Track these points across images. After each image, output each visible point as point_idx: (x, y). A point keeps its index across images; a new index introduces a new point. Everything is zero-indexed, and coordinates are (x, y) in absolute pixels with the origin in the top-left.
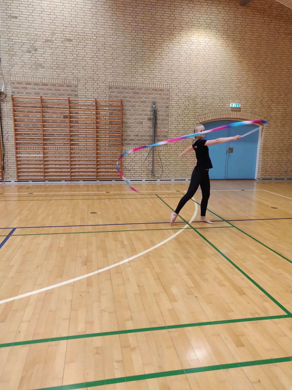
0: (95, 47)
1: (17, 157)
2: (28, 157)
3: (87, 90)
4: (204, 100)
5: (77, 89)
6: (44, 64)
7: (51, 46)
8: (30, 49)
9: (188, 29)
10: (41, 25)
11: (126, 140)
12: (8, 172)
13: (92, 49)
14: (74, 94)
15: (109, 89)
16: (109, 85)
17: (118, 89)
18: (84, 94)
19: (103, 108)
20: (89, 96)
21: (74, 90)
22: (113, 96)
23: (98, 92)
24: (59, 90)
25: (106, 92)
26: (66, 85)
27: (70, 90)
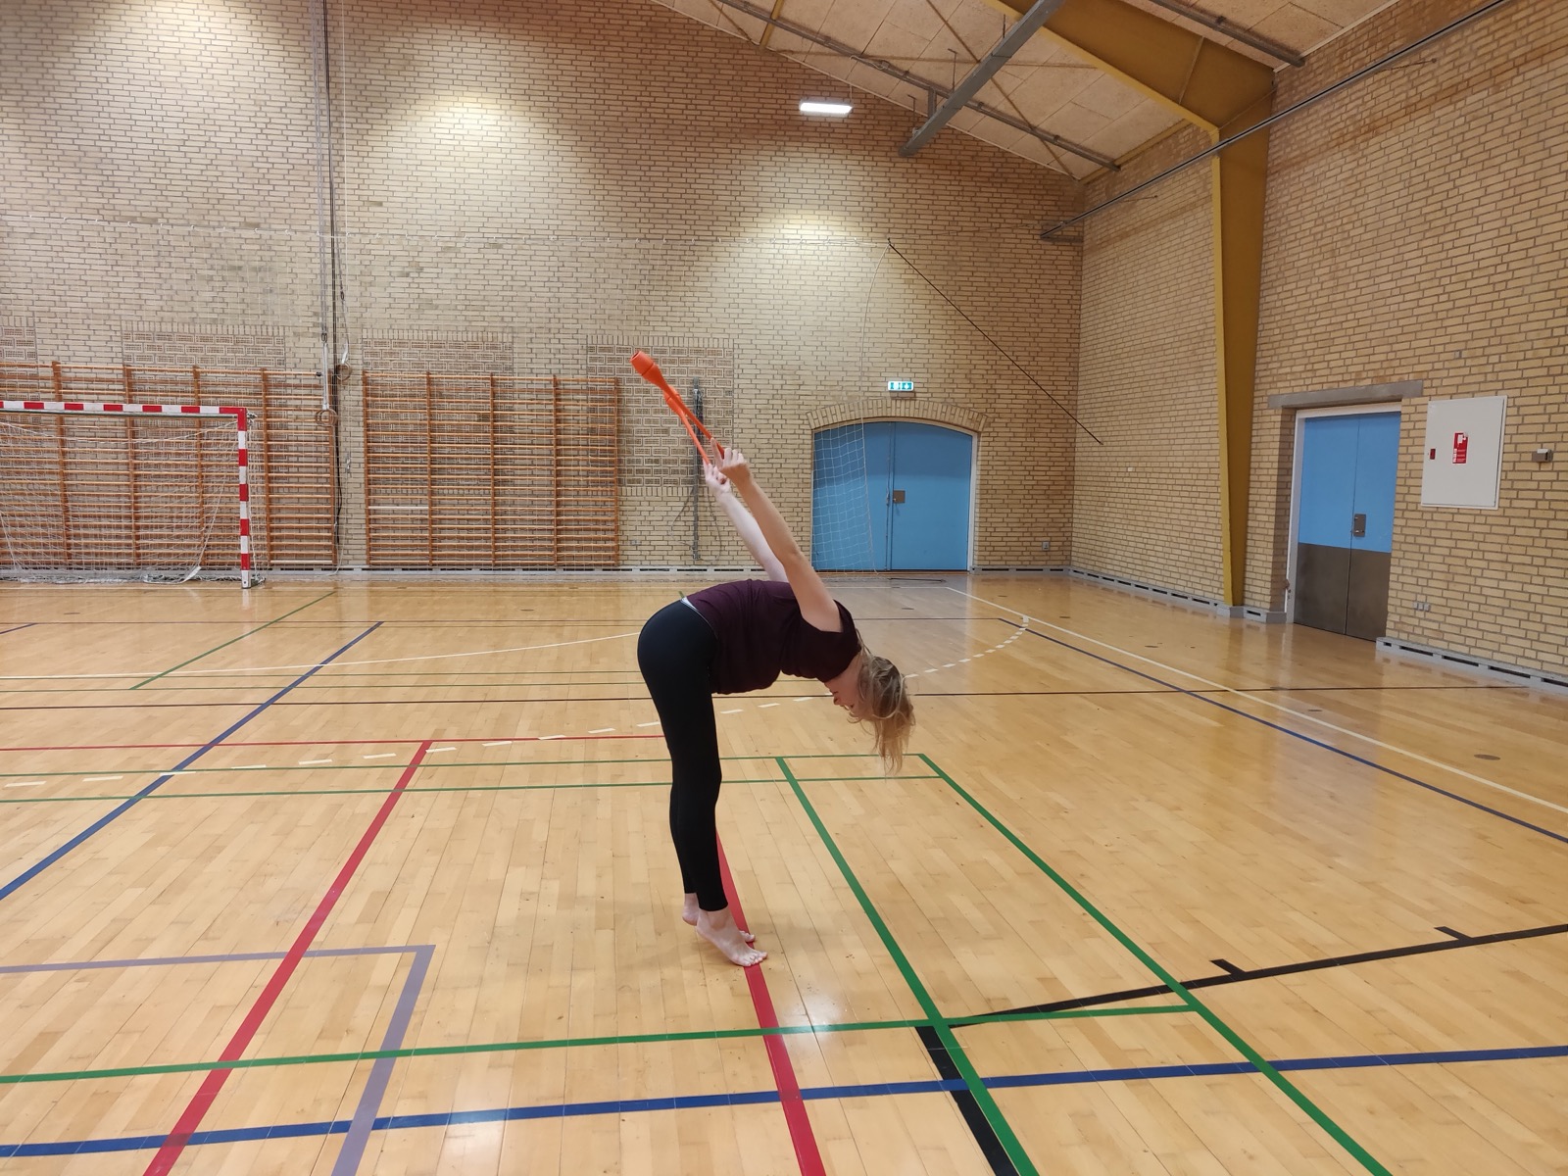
0: (555, 259)
1: (369, 512)
2: (394, 512)
3: (534, 356)
4: (821, 375)
5: (511, 355)
6: (438, 299)
7: (454, 261)
8: (407, 270)
9: (777, 211)
10: (434, 217)
12: (348, 547)
13: (547, 264)
14: (505, 364)
15: (587, 352)
16: (585, 343)
17: (611, 351)
18: (528, 364)
19: (573, 397)
20: (540, 368)
21: (504, 357)
22: (597, 368)
23: (560, 359)
24: (469, 357)
25: (581, 359)
26: (485, 346)
27: (496, 356)
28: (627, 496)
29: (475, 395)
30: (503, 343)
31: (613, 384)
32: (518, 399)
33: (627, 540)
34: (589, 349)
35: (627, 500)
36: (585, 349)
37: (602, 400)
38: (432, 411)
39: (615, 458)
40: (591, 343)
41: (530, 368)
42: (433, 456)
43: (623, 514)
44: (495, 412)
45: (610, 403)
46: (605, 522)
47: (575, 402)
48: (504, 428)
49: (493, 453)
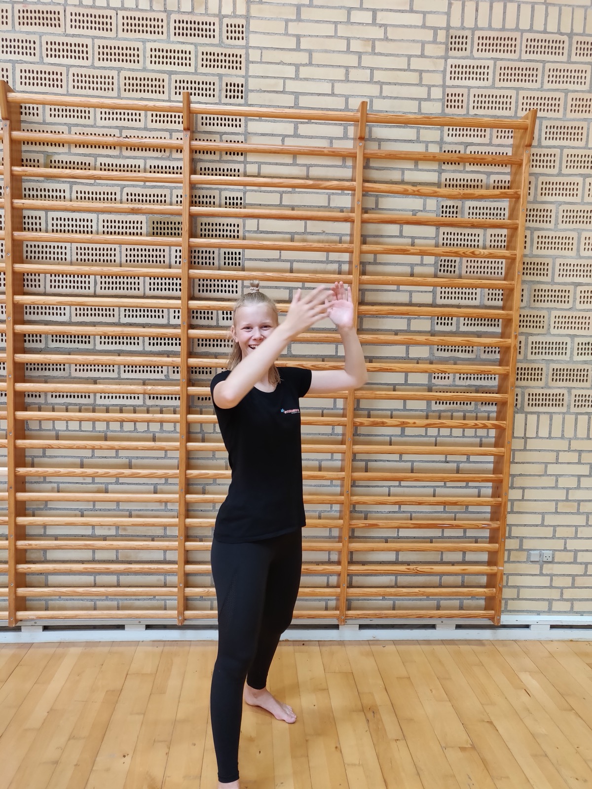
3: (303, 58)
5: (242, 52)
11: (534, 374)
14: (226, 80)
15: (447, 50)
16: (445, 25)
17: (506, 48)
18: (287, 81)
19: (403, 174)
20: (319, 94)
21: (223, 58)
22: (469, 95)
23: (372, 69)
24: (128, 55)
25: (428, 71)
26: (172, 25)
27: (200, 56)
28: (525, 438)
29: (141, 163)
30: (221, 17)
31: (510, 141)
32: (259, 176)
33: (521, 549)
34: (451, 43)
35: (525, 450)
36: (441, 43)
37: (476, 183)
38: (18, 202)
39: (509, 341)
40: (459, 25)
41: (292, 93)
42: (20, 328)
43: (512, 483)
44: (195, 209)
45: (497, 192)
46: (467, 506)
47: (410, 188)
48: (216, 255)
49: (186, 324)
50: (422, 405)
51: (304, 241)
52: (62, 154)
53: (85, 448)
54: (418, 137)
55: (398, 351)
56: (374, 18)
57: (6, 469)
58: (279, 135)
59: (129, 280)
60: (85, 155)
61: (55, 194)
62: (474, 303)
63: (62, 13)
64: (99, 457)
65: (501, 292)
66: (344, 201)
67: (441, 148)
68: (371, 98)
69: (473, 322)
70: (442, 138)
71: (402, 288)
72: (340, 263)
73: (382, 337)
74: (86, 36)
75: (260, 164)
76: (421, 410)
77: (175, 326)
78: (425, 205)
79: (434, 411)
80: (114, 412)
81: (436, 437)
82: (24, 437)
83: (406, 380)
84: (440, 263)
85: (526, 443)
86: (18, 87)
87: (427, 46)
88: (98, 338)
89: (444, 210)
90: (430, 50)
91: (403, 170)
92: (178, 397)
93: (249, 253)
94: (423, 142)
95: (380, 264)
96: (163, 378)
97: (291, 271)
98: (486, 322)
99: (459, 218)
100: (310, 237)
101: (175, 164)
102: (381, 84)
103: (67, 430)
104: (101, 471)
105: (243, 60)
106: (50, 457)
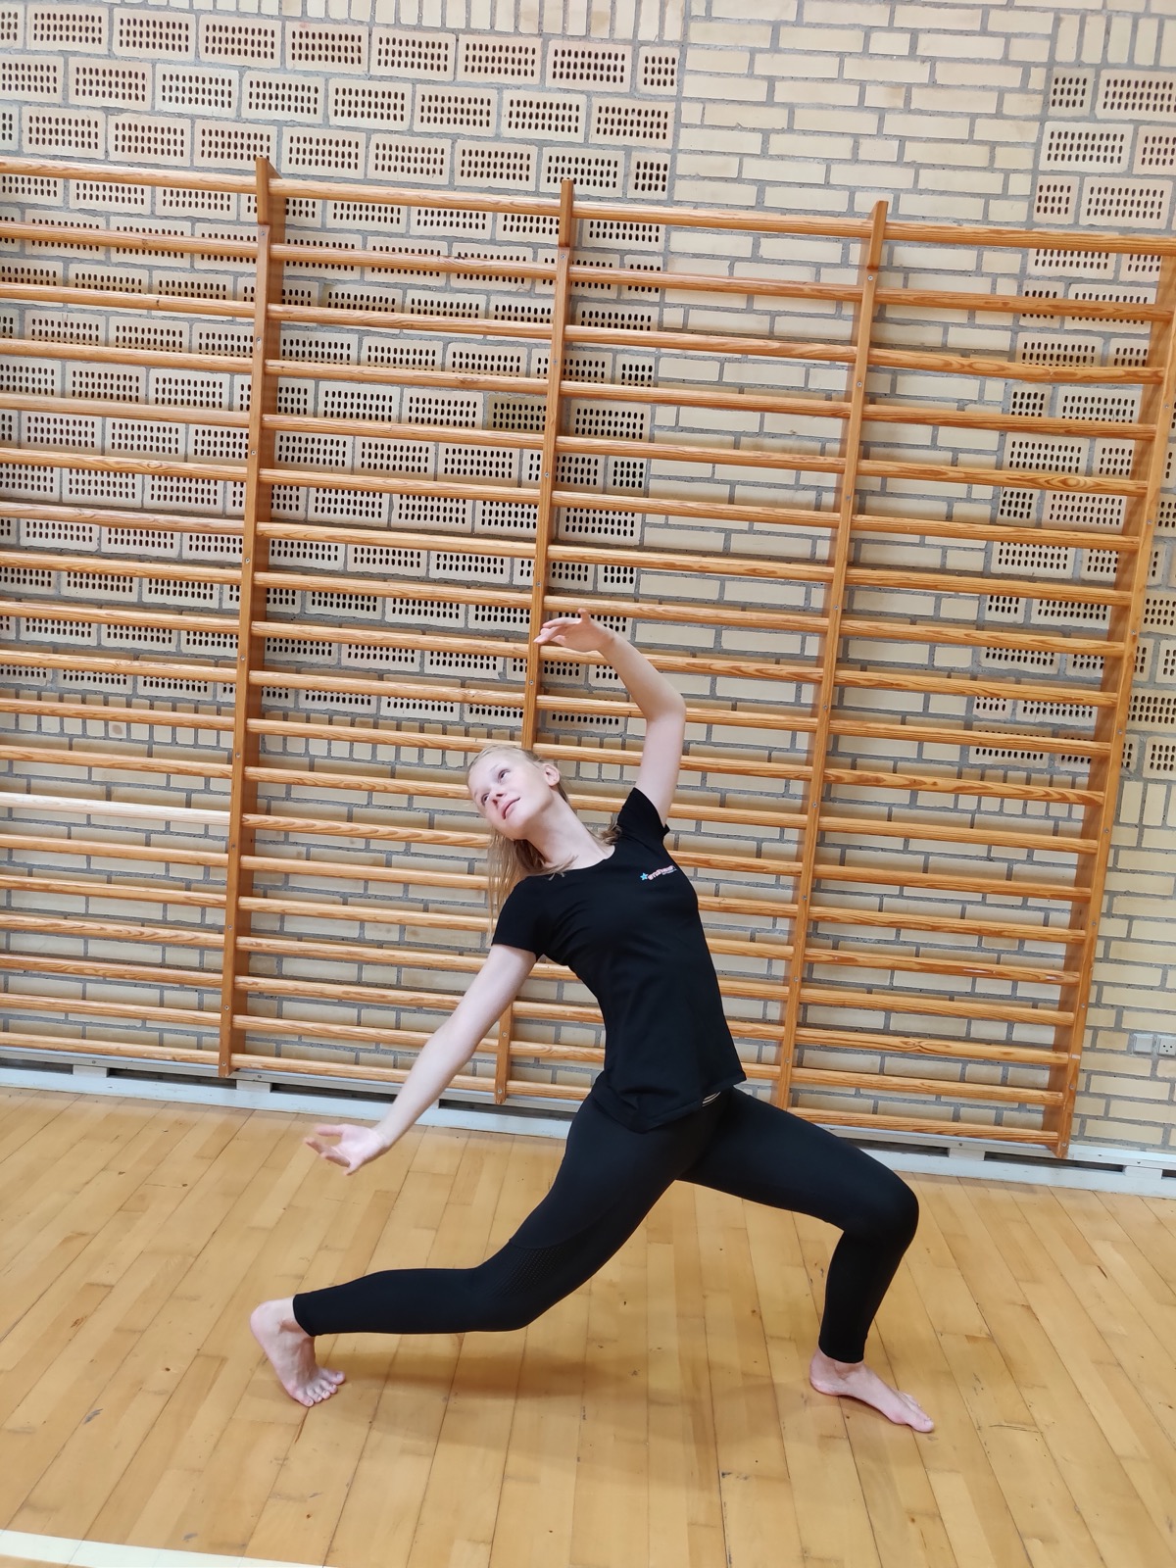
3: (778, 118)
5: (670, 107)
11: (1167, 710)
15: (1045, 104)
16: (1044, 58)
17: (1159, 102)
18: (746, 160)
19: (946, 333)
20: (802, 185)
21: (635, 118)
22: (1081, 189)
23: (902, 140)
24: (471, 112)
25: (1007, 144)
26: (551, 58)
27: (595, 115)
28: (1141, 827)
29: (481, 300)
30: (636, 44)
31: (1155, 276)
32: (684, 330)
33: (1118, 1028)
34: (1055, 92)
35: (1138, 847)
36: (1035, 92)
37: (1082, 353)
38: (274, 364)
39: (1120, 646)
40: (1072, 58)
41: (754, 182)
42: (263, 577)
43: (1110, 907)
44: (569, 385)
45: (1120, 370)
46: (1022, 941)
47: (955, 360)
48: (600, 467)
49: (541, 586)
50: (952, 753)
51: (757, 448)
52: (349, 284)
53: (359, 788)
54: (979, 266)
55: (917, 654)
56: (913, 46)
57: (228, 814)
58: (726, 258)
59: (448, 505)
60: (388, 285)
61: (333, 351)
62: (1061, 573)
63: (365, 39)
64: (380, 807)
65: (1114, 555)
66: (835, 379)
67: (1020, 287)
68: (897, 193)
69: (1057, 609)
70: (1023, 268)
71: (929, 540)
72: (819, 489)
73: (887, 627)
74: (402, 79)
75: (687, 308)
76: (950, 763)
77: (522, 589)
78: (982, 391)
79: (973, 766)
80: (410, 729)
81: (973, 813)
82: (258, 764)
83: (926, 706)
84: (1002, 498)
85: (1141, 835)
86: (286, 168)
87: (1007, 96)
88: (390, 601)
89: (1018, 402)
90: (1014, 104)
91: (946, 326)
92: (518, 711)
93: (658, 466)
94: (988, 274)
95: (892, 495)
96: (497, 677)
97: (731, 501)
98: (1082, 610)
99: (1045, 418)
100: (768, 442)
101: (539, 304)
102: (917, 166)
103: (329, 756)
104: (383, 829)
105: (670, 121)
106: (298, 800)
